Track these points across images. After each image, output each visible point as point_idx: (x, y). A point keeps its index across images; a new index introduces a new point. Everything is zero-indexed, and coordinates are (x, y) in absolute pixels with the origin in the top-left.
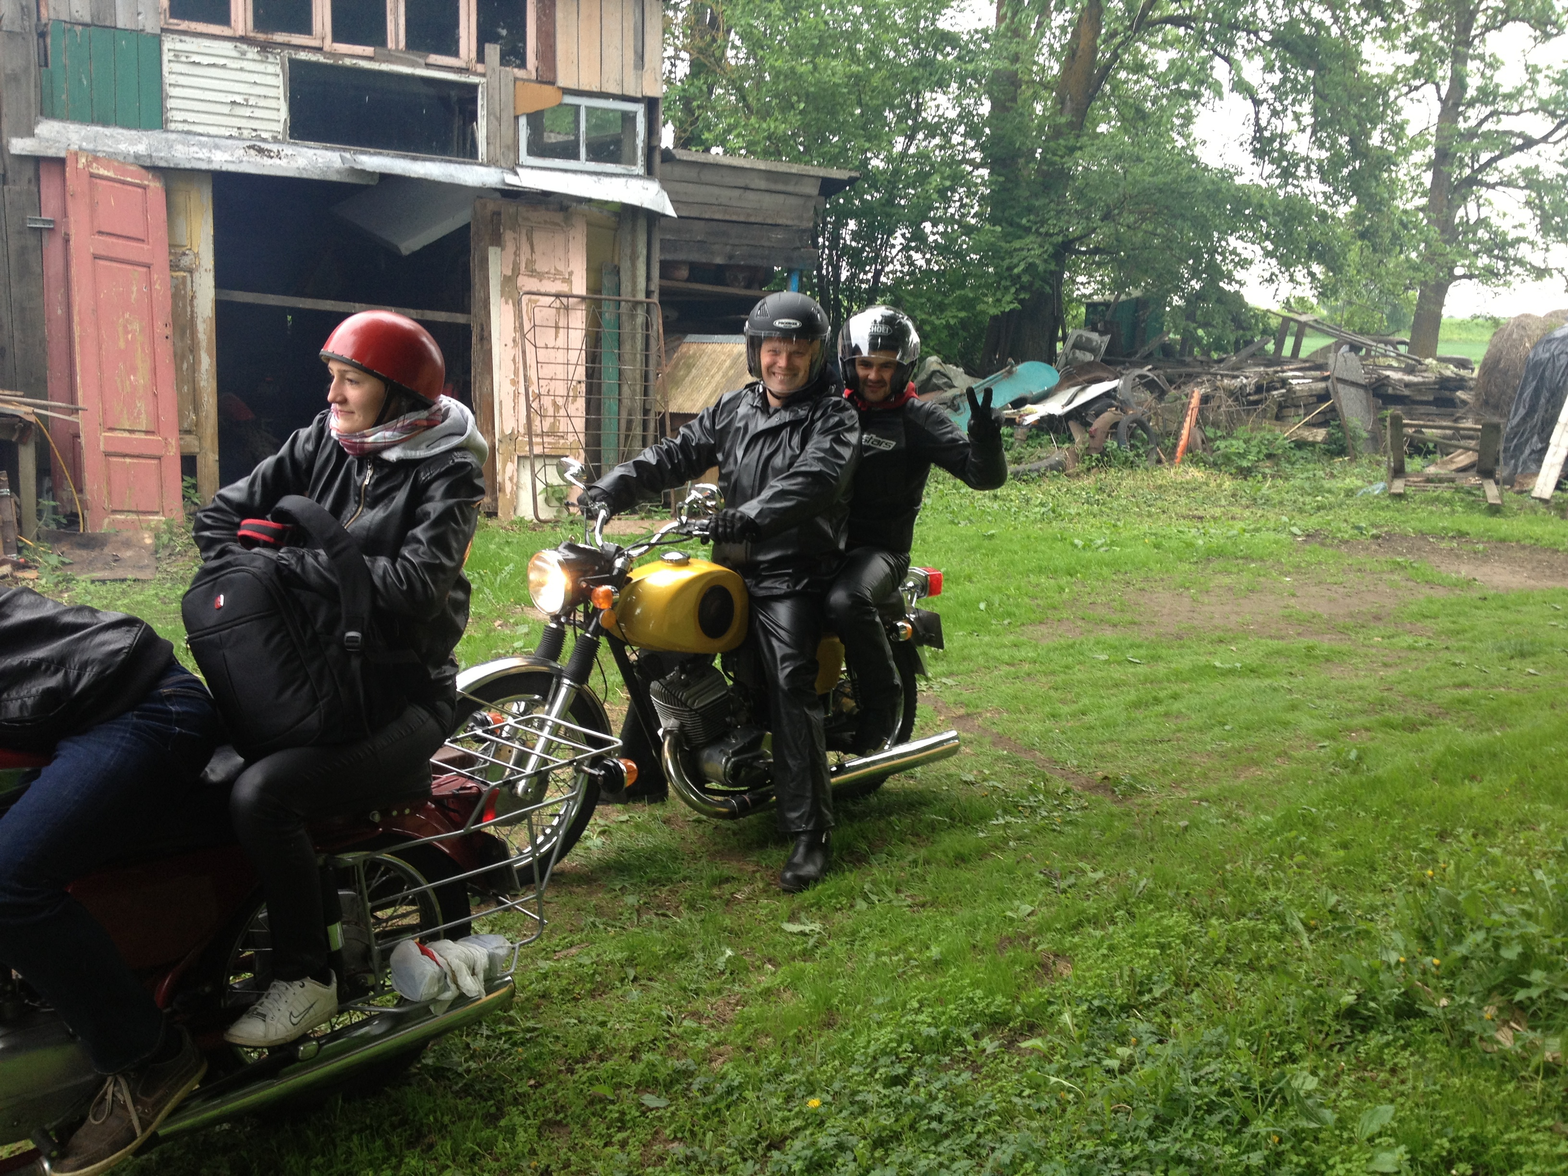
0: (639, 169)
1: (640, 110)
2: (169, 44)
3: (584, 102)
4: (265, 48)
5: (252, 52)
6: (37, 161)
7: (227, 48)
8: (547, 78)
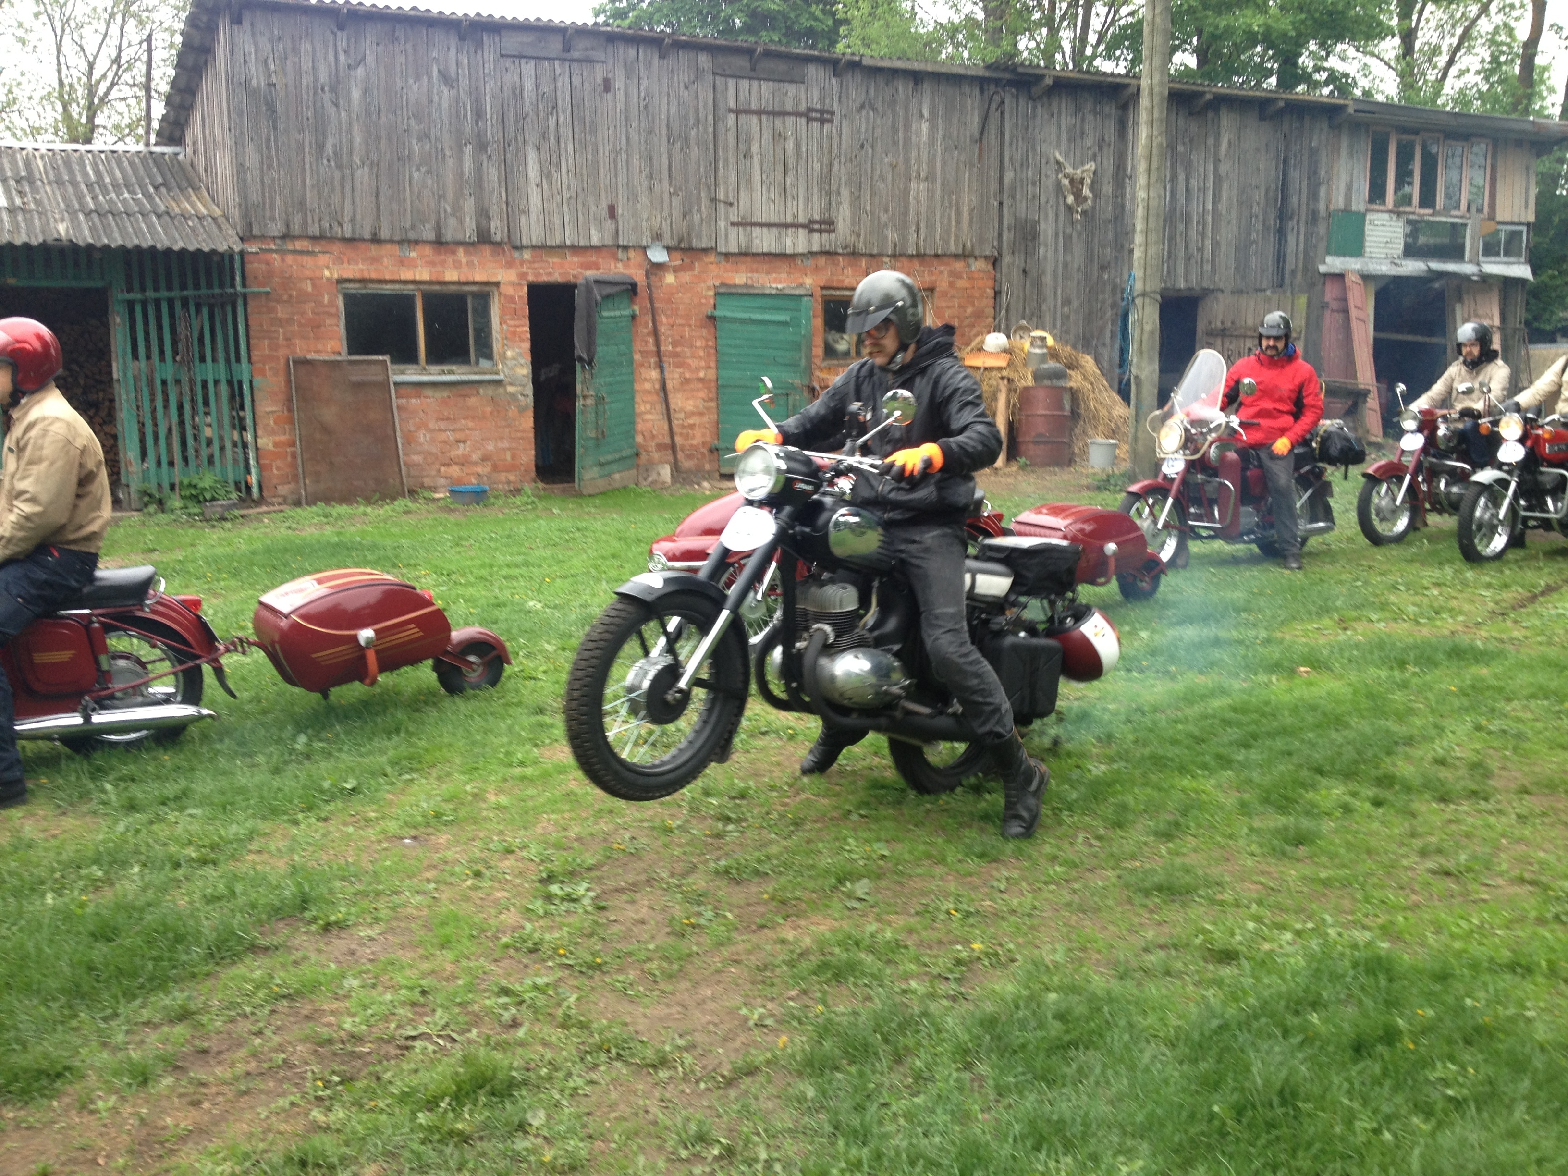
0: (1523, 260)
1: (1524, 229)
2: (1369, 217)
3: (1504, 227)
4: (1399, 214)
5: (1395, 217)
6: (1327, 275)
7: (1386, 216)
8: (1492, 217)
